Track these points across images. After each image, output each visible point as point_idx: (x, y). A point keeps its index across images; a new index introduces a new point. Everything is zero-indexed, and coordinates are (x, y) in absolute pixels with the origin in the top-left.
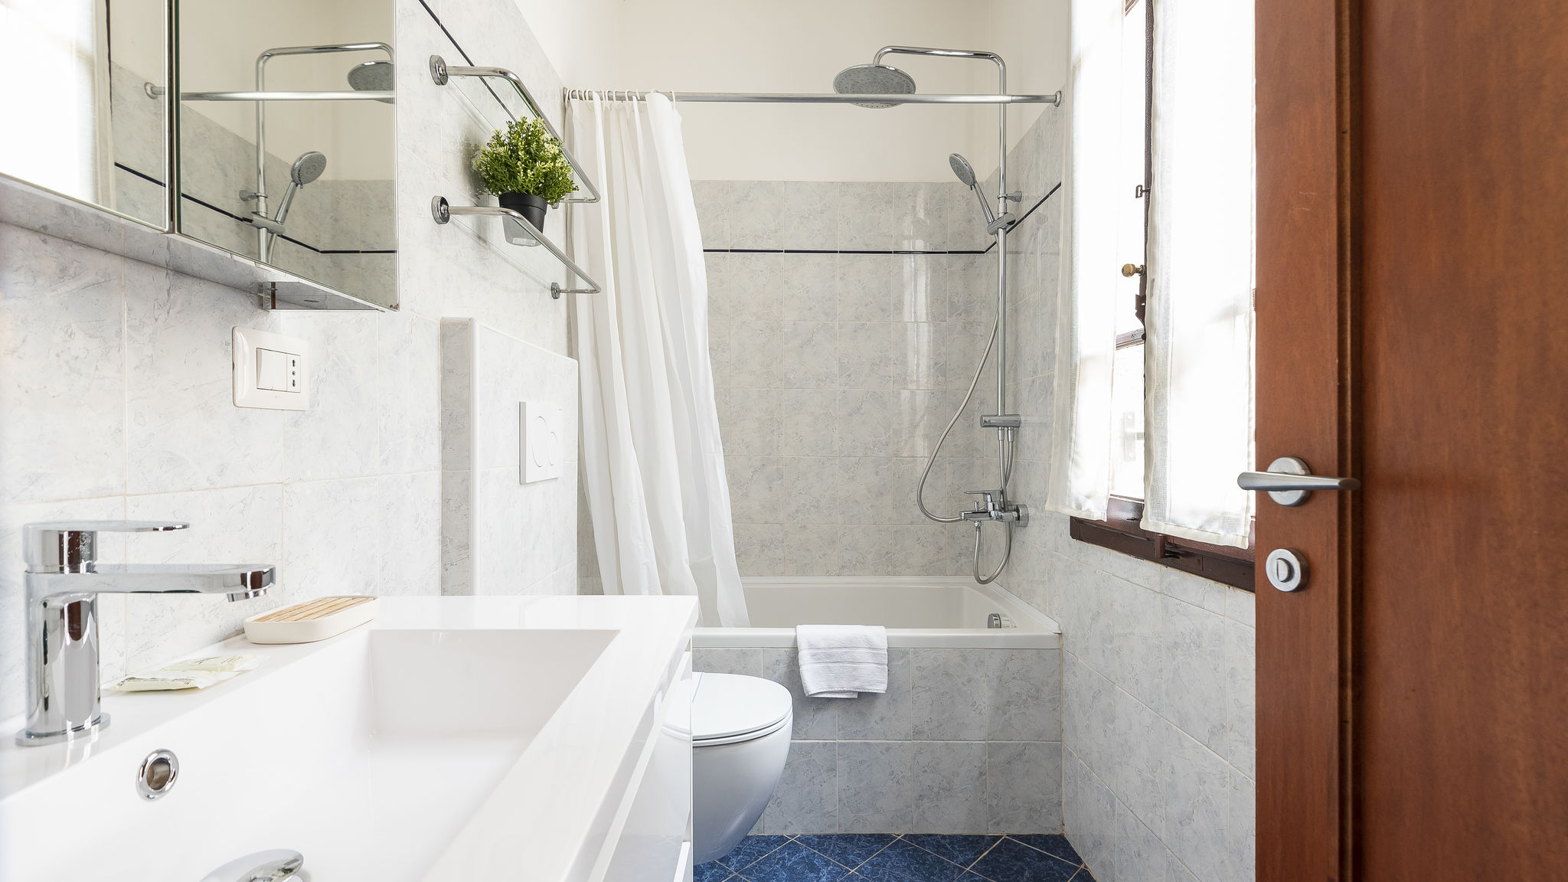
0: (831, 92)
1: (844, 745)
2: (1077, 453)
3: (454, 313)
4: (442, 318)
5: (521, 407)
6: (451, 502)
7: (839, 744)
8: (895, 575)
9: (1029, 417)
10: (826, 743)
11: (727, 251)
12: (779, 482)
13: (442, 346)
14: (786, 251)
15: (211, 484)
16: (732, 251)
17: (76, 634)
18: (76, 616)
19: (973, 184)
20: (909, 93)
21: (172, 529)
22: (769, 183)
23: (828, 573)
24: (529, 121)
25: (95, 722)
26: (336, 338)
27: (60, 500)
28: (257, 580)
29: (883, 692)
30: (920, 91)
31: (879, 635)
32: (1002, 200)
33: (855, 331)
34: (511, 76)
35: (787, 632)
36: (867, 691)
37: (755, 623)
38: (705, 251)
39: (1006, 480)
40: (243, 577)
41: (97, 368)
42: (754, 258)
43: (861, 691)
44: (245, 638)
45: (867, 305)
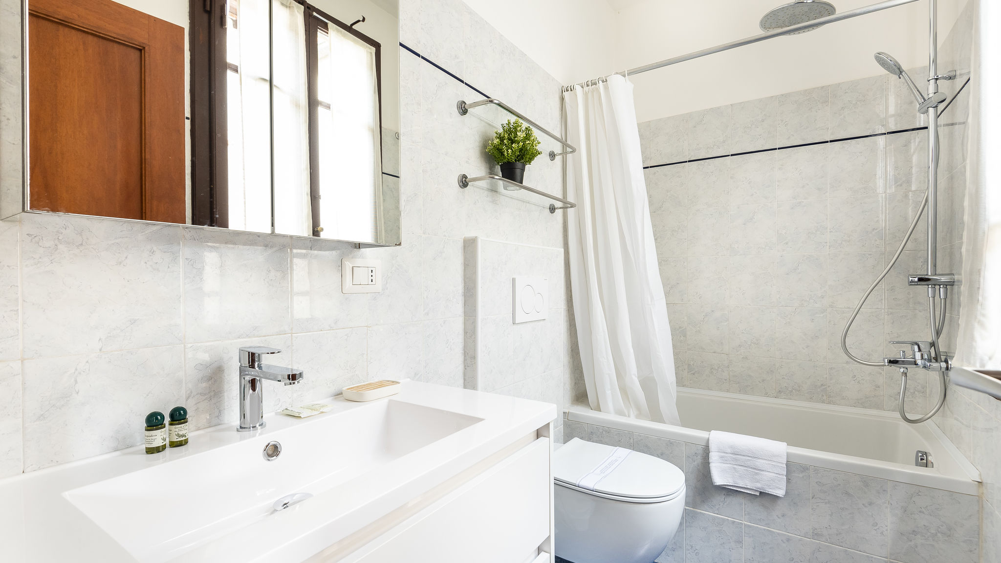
0: (761, 33)
1: (749, 526)
2: (984, 315)
3: (471, 234)
4: (465, 237)
5: (514, 280)
6: (468, 334)
7: (745, 525)
8: (829, 403)
9: (962, 276)
10: (735, 522)
11: (686, 162)
12: (726, 324)
13: (464, 252)
14: (732, 155)
15: (331, 328)
16: (689, 161)
17: (254, 389)
18: (253, 383)
19: (899, 71)
20: (829, 14)
21: (274, 353)
22: (719, 108)
23: (767, 395)
24: (512, 122)
25: (261, 425)
26: (397, 256)
27: (265, 336)
28: (293, 378)
29: (781, 496)
30: (839, 13)
31: (779, 448)
32: (932, 82)
33: (792, 208)
34: (495, 101)
35: (702, 434)
36: (767, 492)
37: (684, 424)
38: (644, 168)
39: (938, 333)
40: (289, 376)
41: (280, 283)
42: (706, 164)
43: (762, 491)
44: (343, 396)
45: (803, 187)
